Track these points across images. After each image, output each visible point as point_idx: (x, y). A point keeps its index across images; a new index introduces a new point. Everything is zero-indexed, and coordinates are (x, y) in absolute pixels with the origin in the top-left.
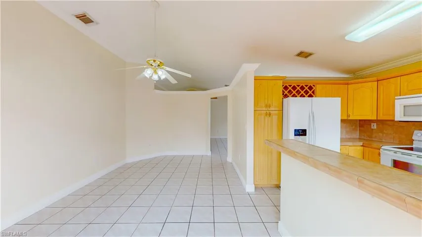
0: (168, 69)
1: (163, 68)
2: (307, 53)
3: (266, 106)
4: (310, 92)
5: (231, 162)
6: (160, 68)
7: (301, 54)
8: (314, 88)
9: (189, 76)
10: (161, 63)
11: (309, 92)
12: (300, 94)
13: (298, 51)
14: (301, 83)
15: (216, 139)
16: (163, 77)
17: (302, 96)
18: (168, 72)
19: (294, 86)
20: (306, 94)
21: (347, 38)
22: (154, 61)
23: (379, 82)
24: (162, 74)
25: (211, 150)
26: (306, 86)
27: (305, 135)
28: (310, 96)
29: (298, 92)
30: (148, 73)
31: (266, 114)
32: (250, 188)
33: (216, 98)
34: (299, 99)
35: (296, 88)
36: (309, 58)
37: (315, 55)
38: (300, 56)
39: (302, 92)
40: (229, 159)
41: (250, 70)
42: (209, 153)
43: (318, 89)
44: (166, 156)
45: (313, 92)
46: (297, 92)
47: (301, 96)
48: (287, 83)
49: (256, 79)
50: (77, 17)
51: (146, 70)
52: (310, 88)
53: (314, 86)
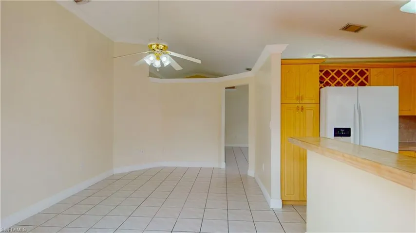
0: (173, 54)
1: (167, 53)
2: (356, 26)
3: (298, 98)
4: (362, 79)
5: (253, 176)
6: (164, 53)
7: (347, 28)
8: (368, 73)
9: (199, 62)
10: (165, 46)
11: (359, 79)
12: (347, 82)
13: (344, 25)
15: (232, 147)
16: (166, 64)
17: (351, 84)
18: (173, 57)
19: (339, 71)
20: (356, 82)
21: (403, 9)
22: (158, 45)
24: (166, 60)
25: (225, 162)
27: (349, 135)
28: (362, 84)
29: (346, 79)
30: (150, 59)
31: (298, 108)
32: (276, 203)
33: (233, 88)
35: (342, 74)
36: (361, 32)
37: (367, 28)
38: (347, 30)
39: (350, 79)
40: (251, 173)
41: (275, 51)
42: (223, 165)
43: (373, 73)
44: (163, 168)
45: (366, 79)
48: (328, 67)
49: (285, 63)
51: (148, 56)
52: (362, 73)
53: (367, 70)
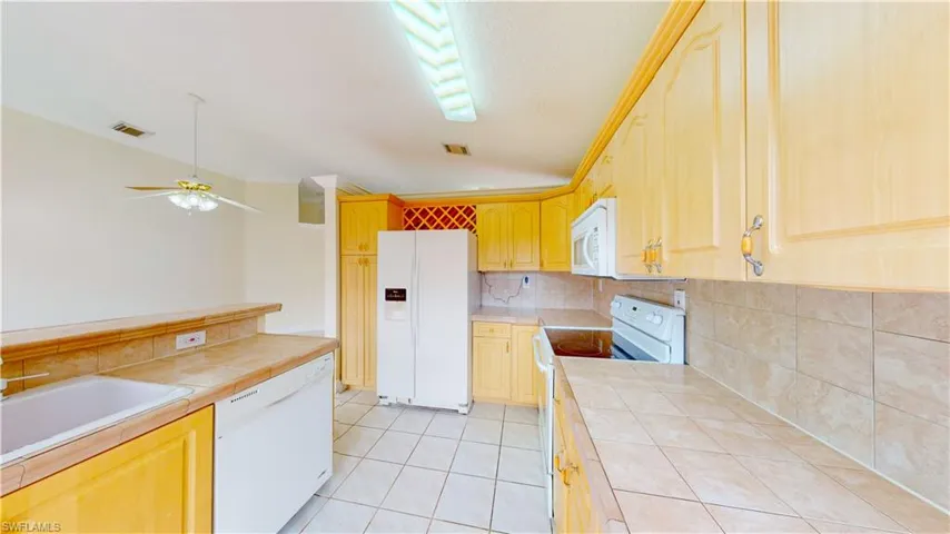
3: (361, 247)
4: (468, 220)
7: (450, 149)
8: (475, 211)
11: (465, 220)
14: (437, 204)
17: (438, 227)
20: (446, 224)
23: (543, 203)
26: (446, 208)
27: (404, 299)
28: (468, 226)
29: (431, 221)
31: (360, 262)
34: (431, 232)
39: (439, 221)
45: (474, 219)
46: (428, 221)
47: (436, 228)
50: (119, 129)
52: (468, 211)
53: (474, 206)
